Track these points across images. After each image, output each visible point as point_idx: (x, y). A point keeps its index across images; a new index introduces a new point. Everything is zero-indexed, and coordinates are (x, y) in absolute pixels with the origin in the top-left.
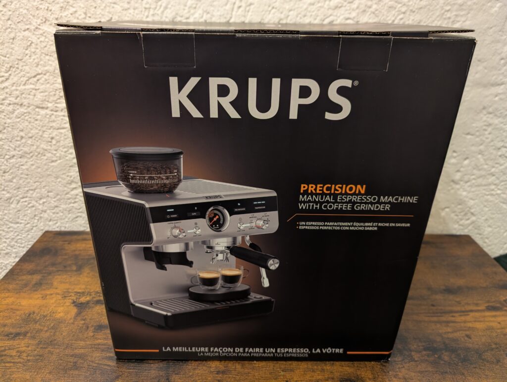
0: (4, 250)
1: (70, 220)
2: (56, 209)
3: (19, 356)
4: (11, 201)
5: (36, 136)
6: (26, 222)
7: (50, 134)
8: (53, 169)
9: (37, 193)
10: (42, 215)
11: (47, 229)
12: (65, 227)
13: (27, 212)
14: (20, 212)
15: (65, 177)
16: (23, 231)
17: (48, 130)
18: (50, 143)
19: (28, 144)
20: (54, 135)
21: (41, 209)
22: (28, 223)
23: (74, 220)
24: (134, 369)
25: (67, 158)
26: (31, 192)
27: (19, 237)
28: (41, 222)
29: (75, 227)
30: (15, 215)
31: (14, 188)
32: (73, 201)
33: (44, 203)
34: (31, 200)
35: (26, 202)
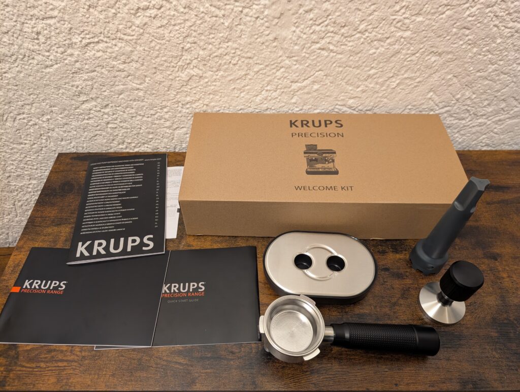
0: (14, 173)
1: (87, 139)
2: (66, 126)
3: (71, 352)
4: (5, 118)
5: (12, 30)
6: (32, 143)
7: (33, 28)
8: (49, 78)
9: (36, 108)
10: (49, 134)
11: (60, 150)
12: (83, 148)
13: (29, 131)
14: (21, 131)
15: (70, 87)
16: (31, 153)
17: (29, 22)
18: (36, 41)
19: (4, 42)
20: (39, 28)
21: (47, 128)
22: (35, 144)
23: (92, 139)
24: (212, 368)
25: (66, 61)
26: (28, 107)
27: (28, 159)
28: (50, 142)
29: (95, 147)
30: (15, 135)
31: (3, 103)
32: (86, 117)
33: (48, 120)
34: (31, 117)
35: (24, 119)
